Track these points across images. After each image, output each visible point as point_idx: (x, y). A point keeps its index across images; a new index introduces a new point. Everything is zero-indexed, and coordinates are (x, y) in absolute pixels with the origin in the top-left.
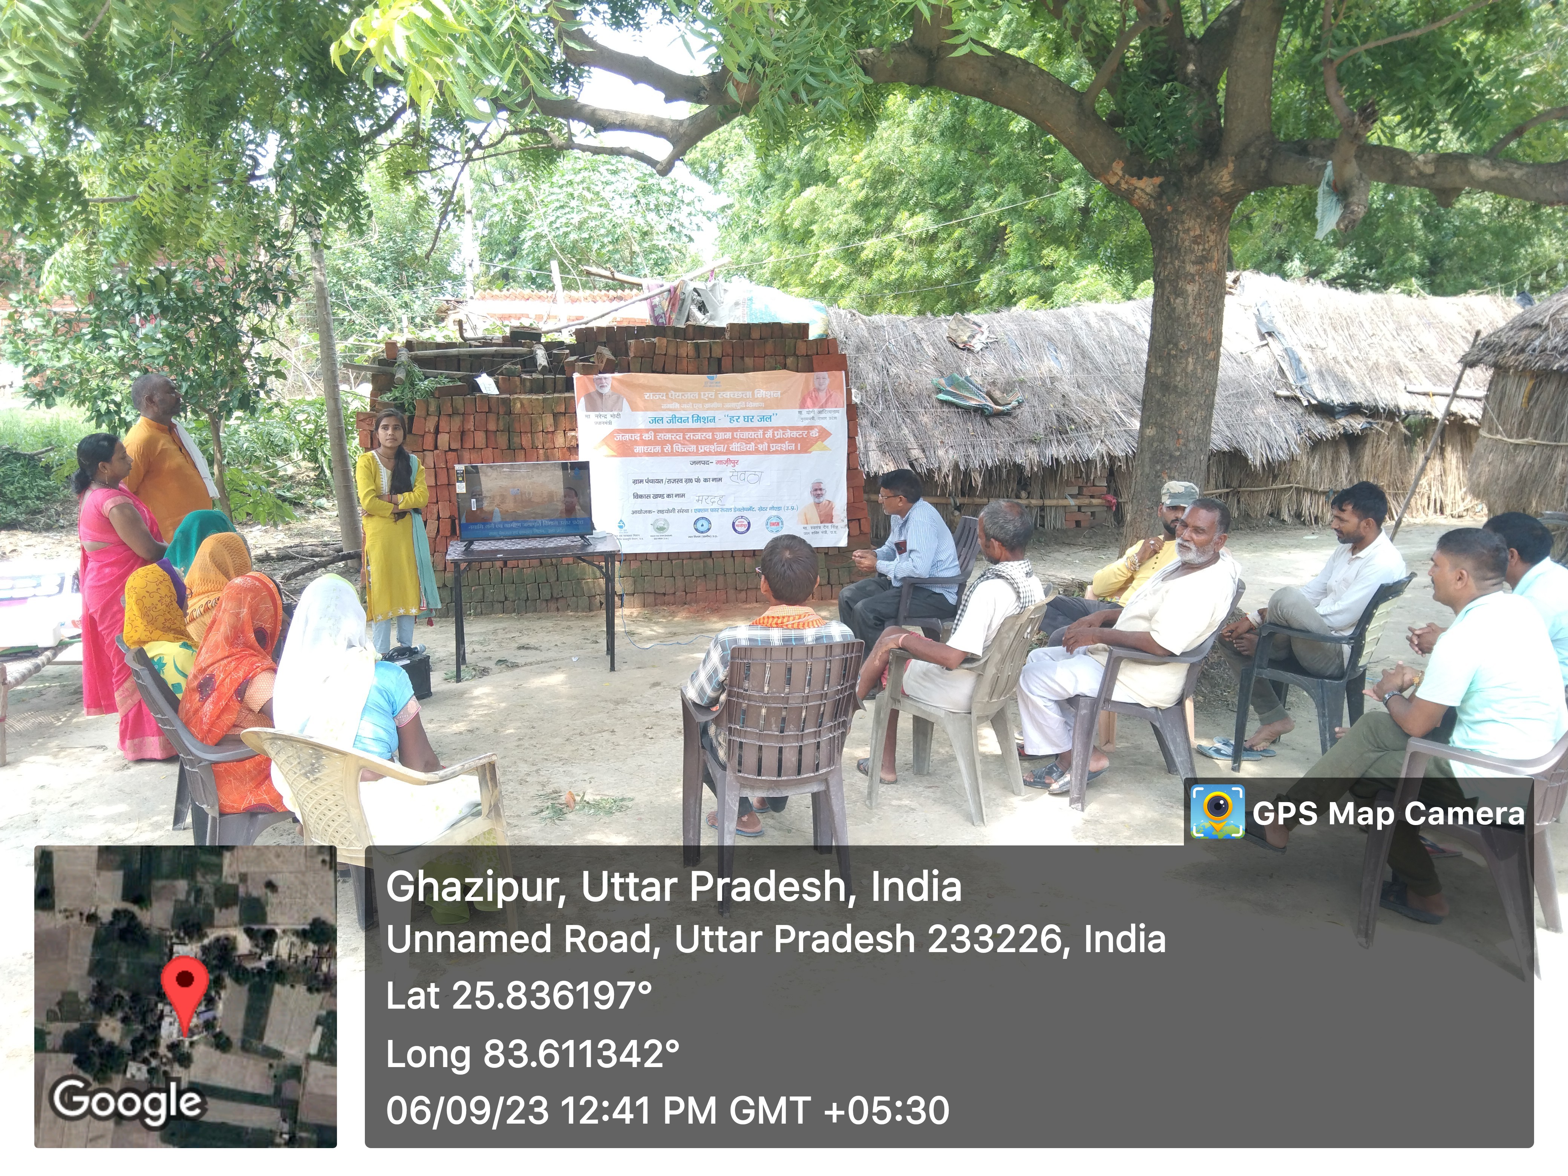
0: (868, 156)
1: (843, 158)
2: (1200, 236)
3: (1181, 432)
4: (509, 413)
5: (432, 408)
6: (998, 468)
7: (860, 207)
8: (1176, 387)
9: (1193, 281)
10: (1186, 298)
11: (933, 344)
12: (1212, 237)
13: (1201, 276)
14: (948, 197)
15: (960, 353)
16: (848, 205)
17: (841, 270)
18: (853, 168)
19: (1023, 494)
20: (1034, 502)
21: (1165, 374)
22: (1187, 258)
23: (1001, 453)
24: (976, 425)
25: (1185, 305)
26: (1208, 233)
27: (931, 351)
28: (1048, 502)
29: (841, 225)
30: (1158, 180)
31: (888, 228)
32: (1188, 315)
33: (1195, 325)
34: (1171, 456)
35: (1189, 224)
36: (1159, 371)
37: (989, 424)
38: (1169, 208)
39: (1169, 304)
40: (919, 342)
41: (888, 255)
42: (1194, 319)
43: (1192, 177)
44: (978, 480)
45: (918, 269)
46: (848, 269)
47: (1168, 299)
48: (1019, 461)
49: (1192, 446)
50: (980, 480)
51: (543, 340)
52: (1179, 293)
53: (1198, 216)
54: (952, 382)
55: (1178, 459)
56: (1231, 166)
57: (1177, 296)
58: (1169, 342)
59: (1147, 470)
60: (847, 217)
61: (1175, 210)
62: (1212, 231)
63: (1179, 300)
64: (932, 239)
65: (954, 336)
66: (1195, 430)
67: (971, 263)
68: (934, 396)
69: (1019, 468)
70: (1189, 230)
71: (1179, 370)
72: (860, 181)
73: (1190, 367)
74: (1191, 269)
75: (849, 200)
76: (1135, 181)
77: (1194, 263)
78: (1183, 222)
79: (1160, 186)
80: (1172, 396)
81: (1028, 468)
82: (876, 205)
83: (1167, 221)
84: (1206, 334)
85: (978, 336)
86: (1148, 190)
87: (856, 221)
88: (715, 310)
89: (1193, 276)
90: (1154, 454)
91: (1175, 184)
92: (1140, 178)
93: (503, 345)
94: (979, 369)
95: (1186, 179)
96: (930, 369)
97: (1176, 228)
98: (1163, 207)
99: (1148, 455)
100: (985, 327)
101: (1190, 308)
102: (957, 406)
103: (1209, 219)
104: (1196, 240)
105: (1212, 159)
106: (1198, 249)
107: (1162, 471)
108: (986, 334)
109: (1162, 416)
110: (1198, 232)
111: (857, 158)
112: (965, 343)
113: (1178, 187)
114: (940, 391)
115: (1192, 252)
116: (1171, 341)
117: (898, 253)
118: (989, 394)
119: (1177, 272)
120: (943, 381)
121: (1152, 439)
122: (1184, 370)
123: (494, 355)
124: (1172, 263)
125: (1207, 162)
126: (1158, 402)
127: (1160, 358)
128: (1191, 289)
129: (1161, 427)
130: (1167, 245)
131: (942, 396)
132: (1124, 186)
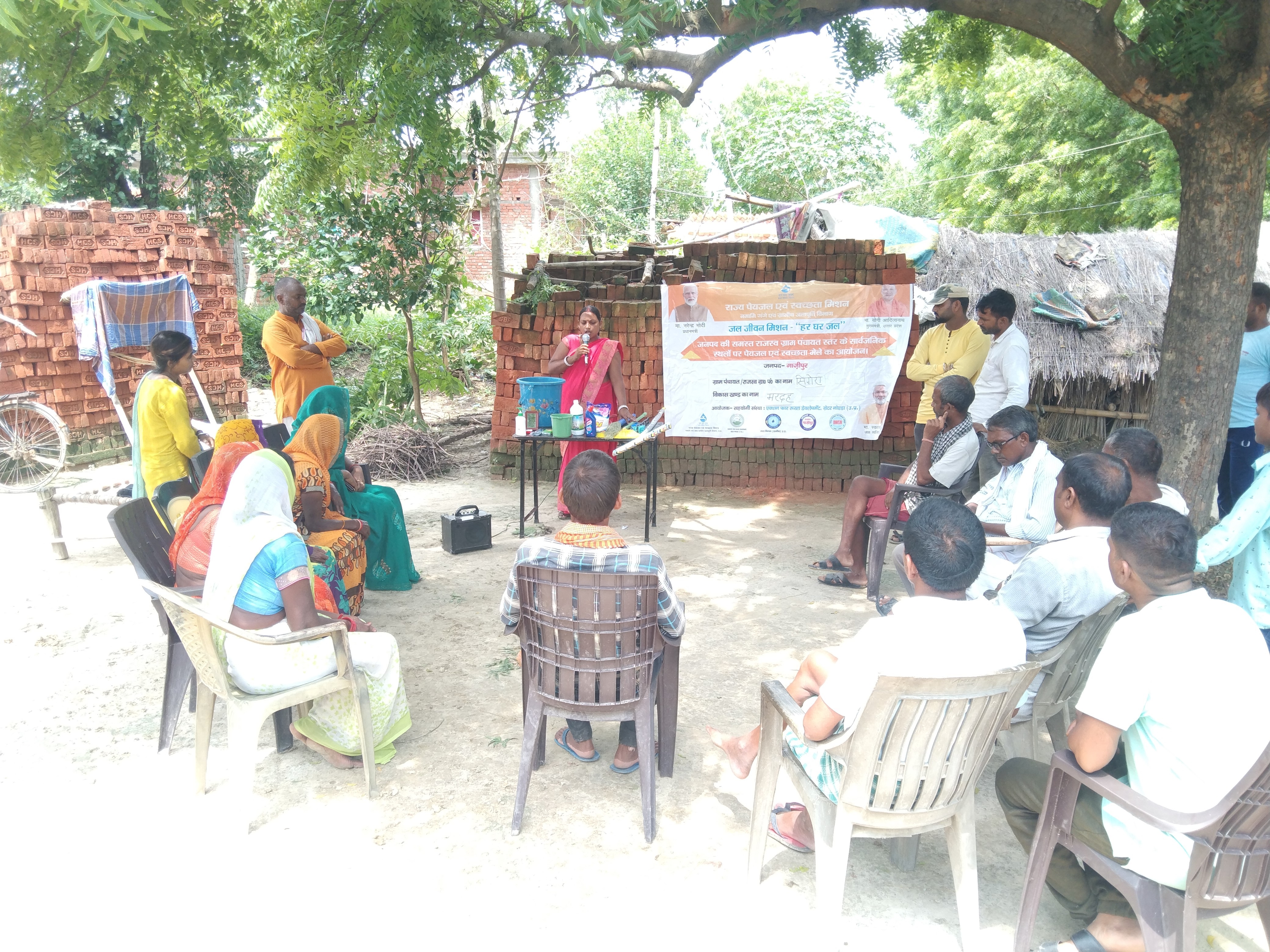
0: (1022, 92)
1: (999, 94)
2: (1230, 154)
3: (1201, 358)
4: (610, 316)
5: (550, 310)
6: (1083, 381)
7: (1011, 138)
8: (1198, 311)
9: (1220, 201)
10: (1212, 220)
11: (1039, 261)
12: (1245, 156)
13: (1230, 196)
14: (1096, 126)
15: (1067, 269)
16: (1000, 136)
17: (990, 193)
18: (1006, 103)
19: (1112, 406)
20: (1122, 414)
21: (1187, 298)
22: (1215, 178)
23: (1088, 366)
24: (1068, 338)
25: (1211, 226)
26: (1240, 151)
27: (1036, 267)
28: (1136, 416)
29: (991, 154)
30: (1185, 97)
31: (1035, 155)
32: (1214, 237)
33: (1221, 248)
34: (1190, 383)
35: (1218, 141)
36: (1181, 294)
37: (1081, 337)
38: (1197, 126)
39: (1194, 225)
40: (1026, 258)
41: (1033, 180)
42: (1219, 242)
43: (1222, 91)
44: (1060, 390)
45: (1063, 192)
46: (996, 193)
47: (1193, 221)
48: (1105, 374)
49: (1213, 373)
50: (1062, 392)
51: (657, 254)
52: (1206, 214)
53: (1228, 133)
54: (1050, 296)
55: (1197, 385)
56: (1264, 77)
57: (1202, 217)
58: (1192, 265)
59: (1165, 395)
60: (997, 146)
61: (1203, 128)
62: (1245, 149)
63: (1204, 222)
64: (1079, 164)
65: (1061, 253)
66: (1217, 357)
67: (1115, 187)
68: (1030, 309)
69: (1104, 381)
70: (1217, 148)
71: (1201, 294)
72: (1012, 114)
73: (1215, 292)
74: (1219, 189)
75: (1001, 131)
76: (1159, 98)
77: (1222, 183)
78: (1211, 140)
79: (1188, 102)
80: (1194, 321)
81: (1114, 382)
82: (1028, 135)
83: (1194, 138)
84: (1235, 258)
85: (1086, 255)
86: (1174, 107)
87: (1005, 150)
88: (833, 228)
89: (1221, 196)
90: (1173, 379)
91: (1204, 100)
92: (1165, 95)
93: (622, 258)
94: (1081, 285)
95: (1217, 94)
96: (1032, 284)
97: (1203, 146)
98: (1190, 125)
99: (1166, 380)
100: (1095, 247)
101: (1216, 230)
102: (1052, 319)
103: (1241, 136)
104: (1225, 159)
105: (1246, 70)
106: (1228, 169)
107: (1180, 397)
108: (1096, 252)
109: (1182, 340)
110: (1228, 150)
111: (1010, 94)
112: (1072, 260)
113: (1208, 103)
114: (1037, 304)
115: (1221, 170)
116: (1195, 263)
117: (1044, 178)
118: (1087, 310)
119: (1203, 192)
120: (1041, 296)
121: (1171, 364)
122: (1208, 294)
123: (614, 267)
124: (1198, 183)
125: (1240, 74)
126: (1179, 327)
127: (1183, 282)
128: (1219, 210)
129: (1181, 352)
130: (1194, 165)
131: (1038, 310)
132: (1147, 104)
